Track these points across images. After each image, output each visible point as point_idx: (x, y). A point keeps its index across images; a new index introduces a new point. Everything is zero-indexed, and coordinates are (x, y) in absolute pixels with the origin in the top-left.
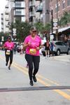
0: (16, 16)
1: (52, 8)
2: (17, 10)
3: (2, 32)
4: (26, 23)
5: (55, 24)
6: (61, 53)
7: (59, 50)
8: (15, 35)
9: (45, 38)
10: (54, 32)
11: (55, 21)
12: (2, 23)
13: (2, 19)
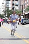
0: (7, 7)
1: (22, 4)
2: (7, 5)
3: (1, 14)
4: (11, 10)
5: (24, 11)
6: (26, 23)
7: (25, 22)
8: (6, 15)
9: (19, 17)
10: (23, 14)
11: (24, 9)
12: (1, 10)
13: (1, 8)
